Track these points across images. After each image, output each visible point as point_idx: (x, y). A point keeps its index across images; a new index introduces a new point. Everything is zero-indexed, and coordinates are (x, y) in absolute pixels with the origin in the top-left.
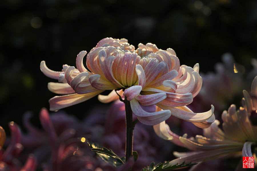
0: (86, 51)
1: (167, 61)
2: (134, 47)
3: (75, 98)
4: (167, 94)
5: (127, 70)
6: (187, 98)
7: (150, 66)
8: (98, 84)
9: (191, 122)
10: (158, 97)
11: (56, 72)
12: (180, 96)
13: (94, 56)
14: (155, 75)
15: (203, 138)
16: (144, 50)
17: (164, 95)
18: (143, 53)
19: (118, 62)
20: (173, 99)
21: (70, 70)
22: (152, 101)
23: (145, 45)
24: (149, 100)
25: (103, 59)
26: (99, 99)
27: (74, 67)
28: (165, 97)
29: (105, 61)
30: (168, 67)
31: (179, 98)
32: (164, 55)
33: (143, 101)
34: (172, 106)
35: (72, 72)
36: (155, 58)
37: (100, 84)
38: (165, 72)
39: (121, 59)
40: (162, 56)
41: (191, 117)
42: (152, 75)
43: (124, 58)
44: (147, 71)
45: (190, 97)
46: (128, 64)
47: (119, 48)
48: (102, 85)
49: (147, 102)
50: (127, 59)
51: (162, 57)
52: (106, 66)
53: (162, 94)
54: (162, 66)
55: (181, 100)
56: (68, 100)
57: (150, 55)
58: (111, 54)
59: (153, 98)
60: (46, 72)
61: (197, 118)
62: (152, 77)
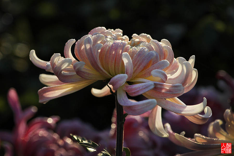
0: (74, 39)
1: (159, 51)
2: (127, 37)
3: (63, 89)
4: (155, 84)
5: (115, 59)
6: (176, 88)
7: (139, 55)
8: (84, 72)
9: (184, 115)
10: (144, 87)
11: (45, 62)
12: (169, 86)
13: (81, 44)
14: (144, 64)
15: (202, 136)
16: (137, 40)
17: (152, 85)
18: (135, 43)
19: (106, 50)
20: (162, 89)
21: (56, 57)
22: (138, 91)
23: (139, 35)
24: (136, 89)
25: (88, 46)
26: (92, 93)
27: (59, 54)
28: (152, 87)
29: (90, 48)
30: (159, 57)
31: (168, 88)
32: (156, 45)
33: (130, 91)
34: (161, 98)
35: (57, 60)
36: (145, 47)
37: (86, 73)
38: (155, 62)
39: (109, 47)
40: (154, 45)
41: (181, 110)
42: (141, 64)
43: (112, 46)
44: (136, 60)
45: (179, 88)
46: (116, 52)
47: (109, 37)
48: (88, 74)
49: (133, 91)
50: (115, 47)
51: (153, 47)
52: (91, 53)
53: (149, 84)
54: (152, 55)
55: (169, 91)
56: (56, 91)
57: (141, 45)
58: (99, 42)
59: (140, 88)
60: (36, 61)
61: (188, 111)
62: (141, 67)
